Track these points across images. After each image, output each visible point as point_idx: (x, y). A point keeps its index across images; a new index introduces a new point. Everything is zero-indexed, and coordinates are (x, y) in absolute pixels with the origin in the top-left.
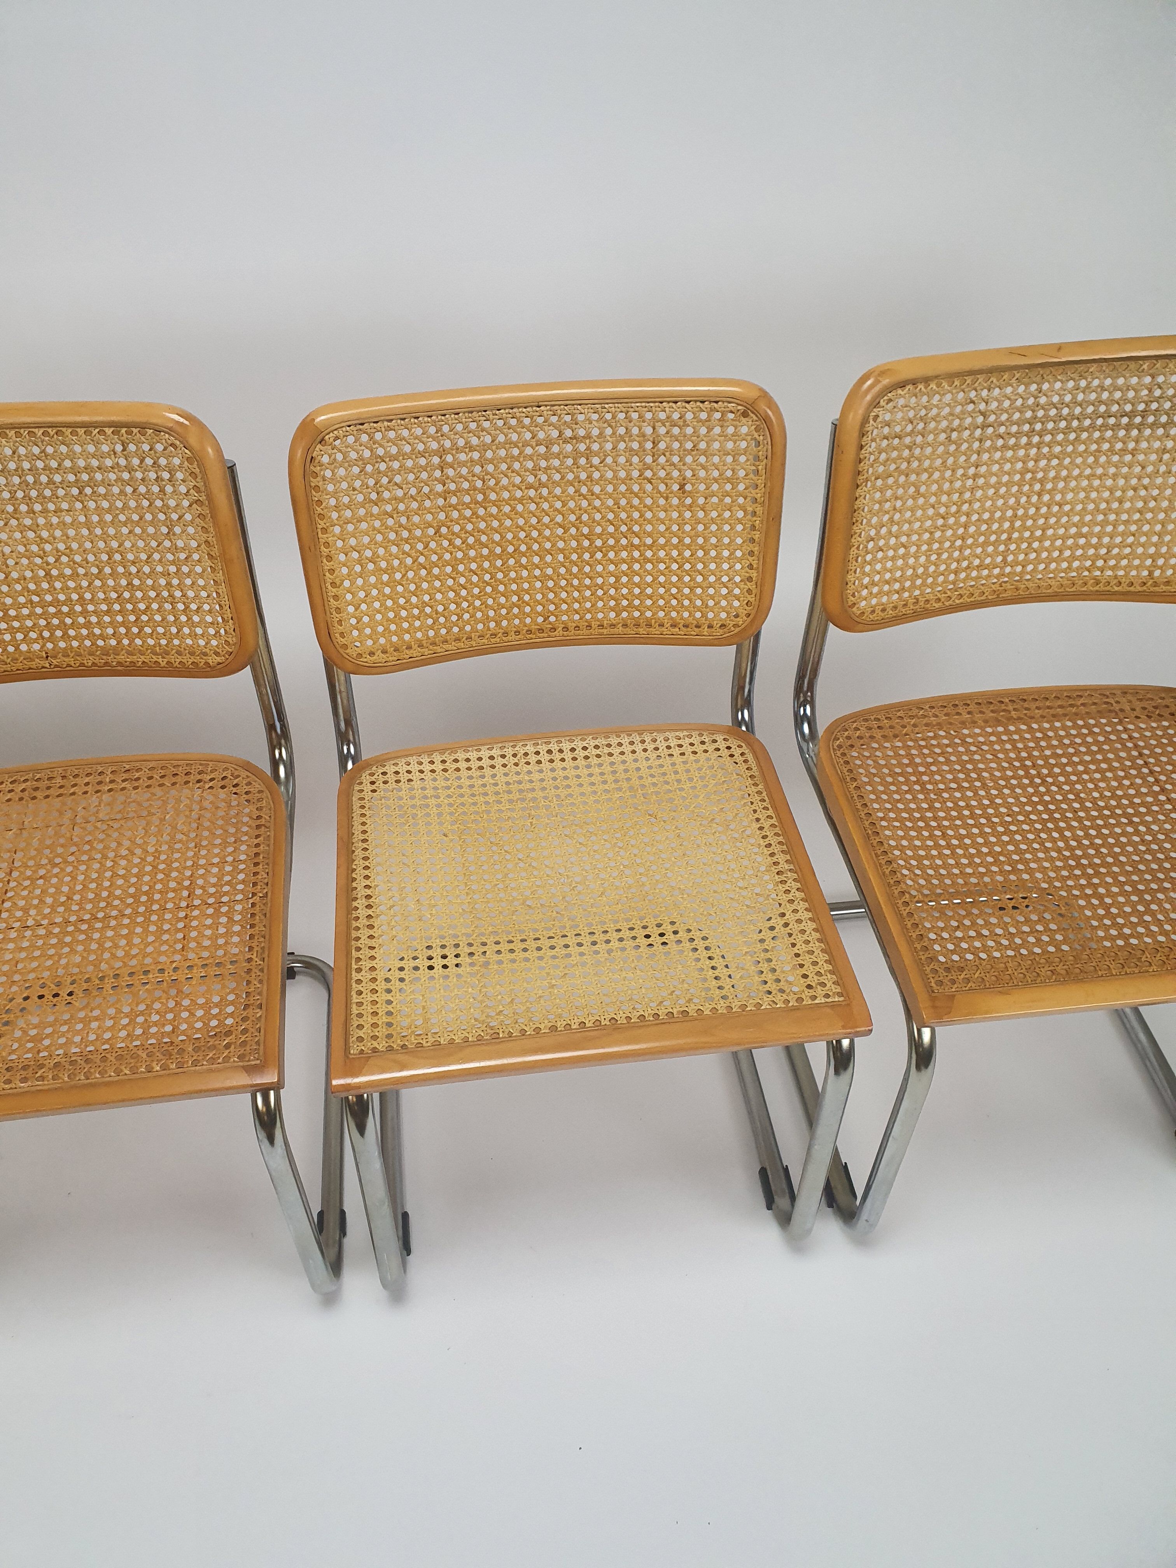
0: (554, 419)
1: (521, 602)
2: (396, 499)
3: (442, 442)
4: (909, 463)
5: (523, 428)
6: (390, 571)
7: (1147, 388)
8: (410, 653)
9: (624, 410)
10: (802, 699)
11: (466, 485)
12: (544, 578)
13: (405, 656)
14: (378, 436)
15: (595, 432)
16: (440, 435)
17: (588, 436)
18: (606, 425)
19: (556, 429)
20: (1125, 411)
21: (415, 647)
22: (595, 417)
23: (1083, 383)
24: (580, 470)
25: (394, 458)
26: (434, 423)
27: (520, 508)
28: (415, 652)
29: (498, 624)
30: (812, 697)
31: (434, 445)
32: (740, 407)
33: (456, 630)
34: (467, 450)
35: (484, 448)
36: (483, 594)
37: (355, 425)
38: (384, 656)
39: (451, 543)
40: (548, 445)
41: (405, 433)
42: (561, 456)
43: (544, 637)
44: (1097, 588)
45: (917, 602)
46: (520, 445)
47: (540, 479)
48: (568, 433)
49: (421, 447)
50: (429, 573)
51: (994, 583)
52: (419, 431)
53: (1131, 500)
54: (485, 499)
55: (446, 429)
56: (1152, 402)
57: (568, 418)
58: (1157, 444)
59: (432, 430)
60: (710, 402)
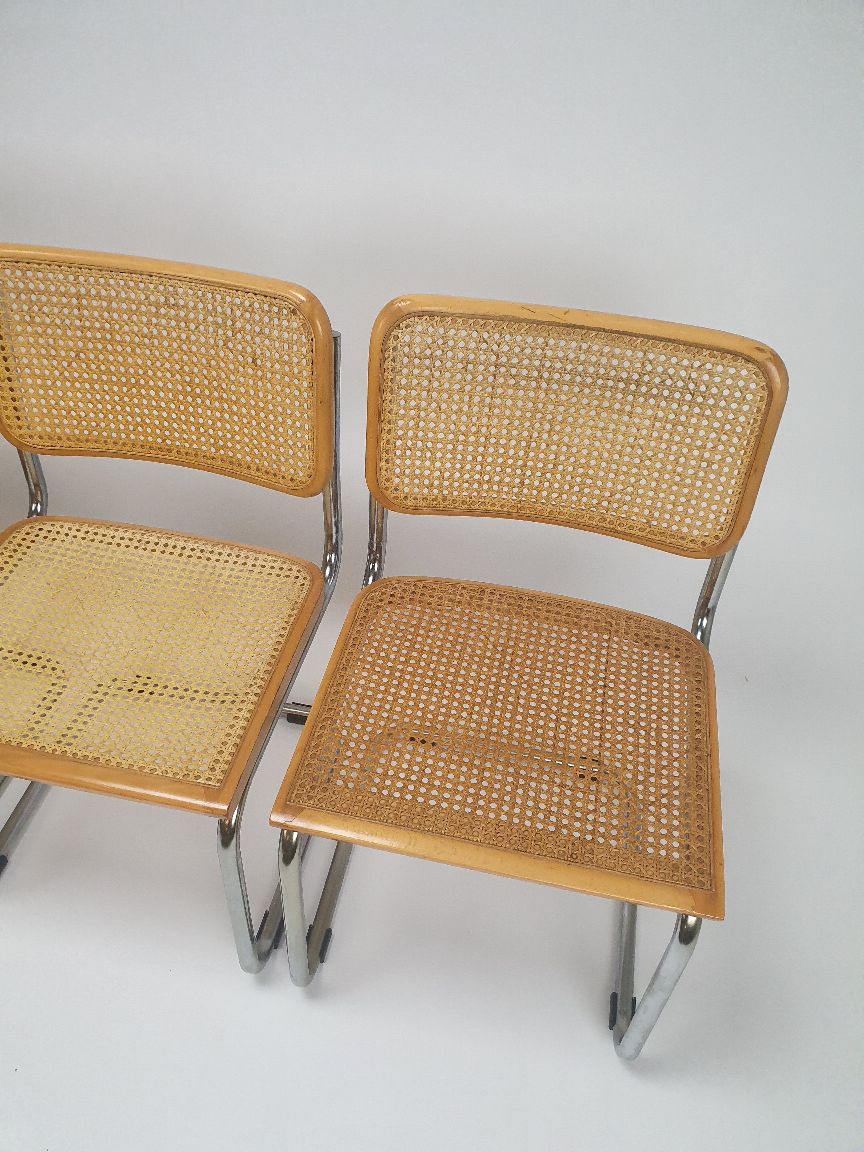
0: (161, 288)
1: (143, 423)
2: (44, 324)
3: (78, 288)
4: (429, 381)
5: (139, 290)
6: (42, 376)
7: (640, 362)
8: (61, 443)
9: (210, 291)
10: (372, 558)
11: (97, 325)
12: (159, 409)
13: (57, 444)
14: (29, 274)
15: (191, 304)
16: (76, 282)
17: (186, 306)
18: (198, 300)
19: (163, 295)
20: (621, 378)
21: (64, 439)
22: (191, 292)
23: (585, 346)
24: (181, 331)
25: (43, 293)
26: (72, 273)
27: (138, 350)
28: (65, 443)
29: (128, 436)
30: (380, 557)
31: (73, 290)
32: (291, 306)
33: (95, 433)
34: (97, 298)
35: (110, 300)
36: (113, 411)
37: (12, 261)
38: (41, 440)
39: (88, 367)
40: (158, 306)
41: (51, 276)
42: (167, 317)
43: (163, 454)
44: (603, 524)
45: (445, 499)
46: (137, 302)
47: (152, 331)
48: (172, 301)
49: (62, 289)
50: (73, 385)
51: (514, 500)
52: (61, 277)
53: (629, 455)
54: (112, 338)
55: (81, 279)
56: (644, 374)
57: (171, 289)
58: (650, 412)
59: (71, 278)
60: (271, 297)
